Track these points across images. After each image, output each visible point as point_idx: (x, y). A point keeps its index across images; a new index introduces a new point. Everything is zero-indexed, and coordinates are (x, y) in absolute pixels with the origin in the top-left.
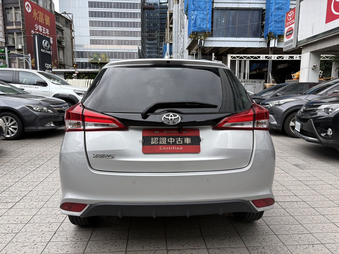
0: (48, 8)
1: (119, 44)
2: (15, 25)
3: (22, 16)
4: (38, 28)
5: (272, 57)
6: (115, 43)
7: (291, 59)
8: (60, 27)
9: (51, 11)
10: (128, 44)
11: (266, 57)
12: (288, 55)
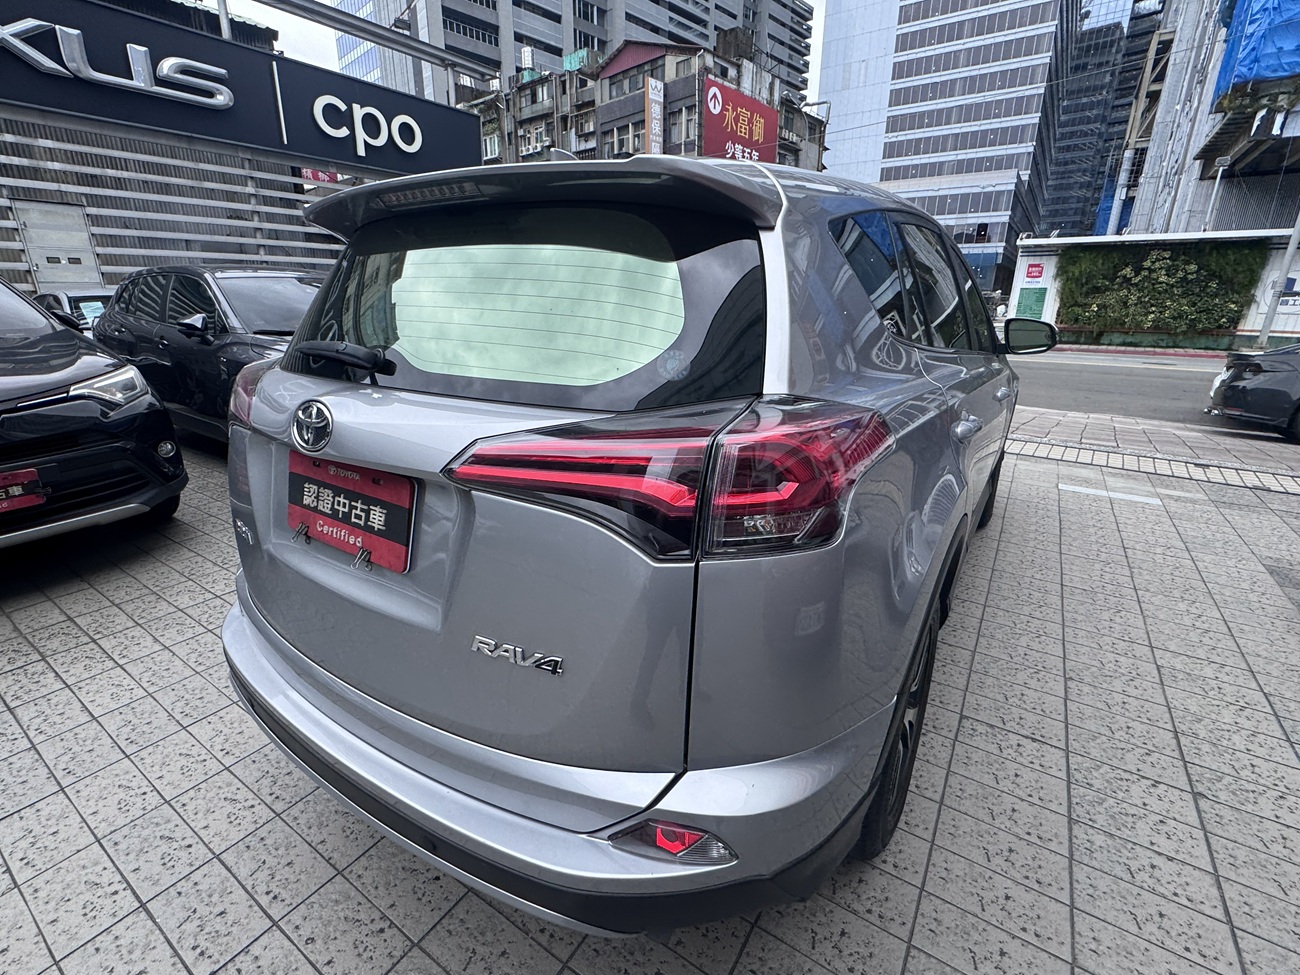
0: (765, 94)
1: (959, 172)
2: (685, 151)
3: (700, 125)
4: (734, 153)
6: (950, 171)
8: (792, 142)
9: (770, 102)
10: (988, 169)
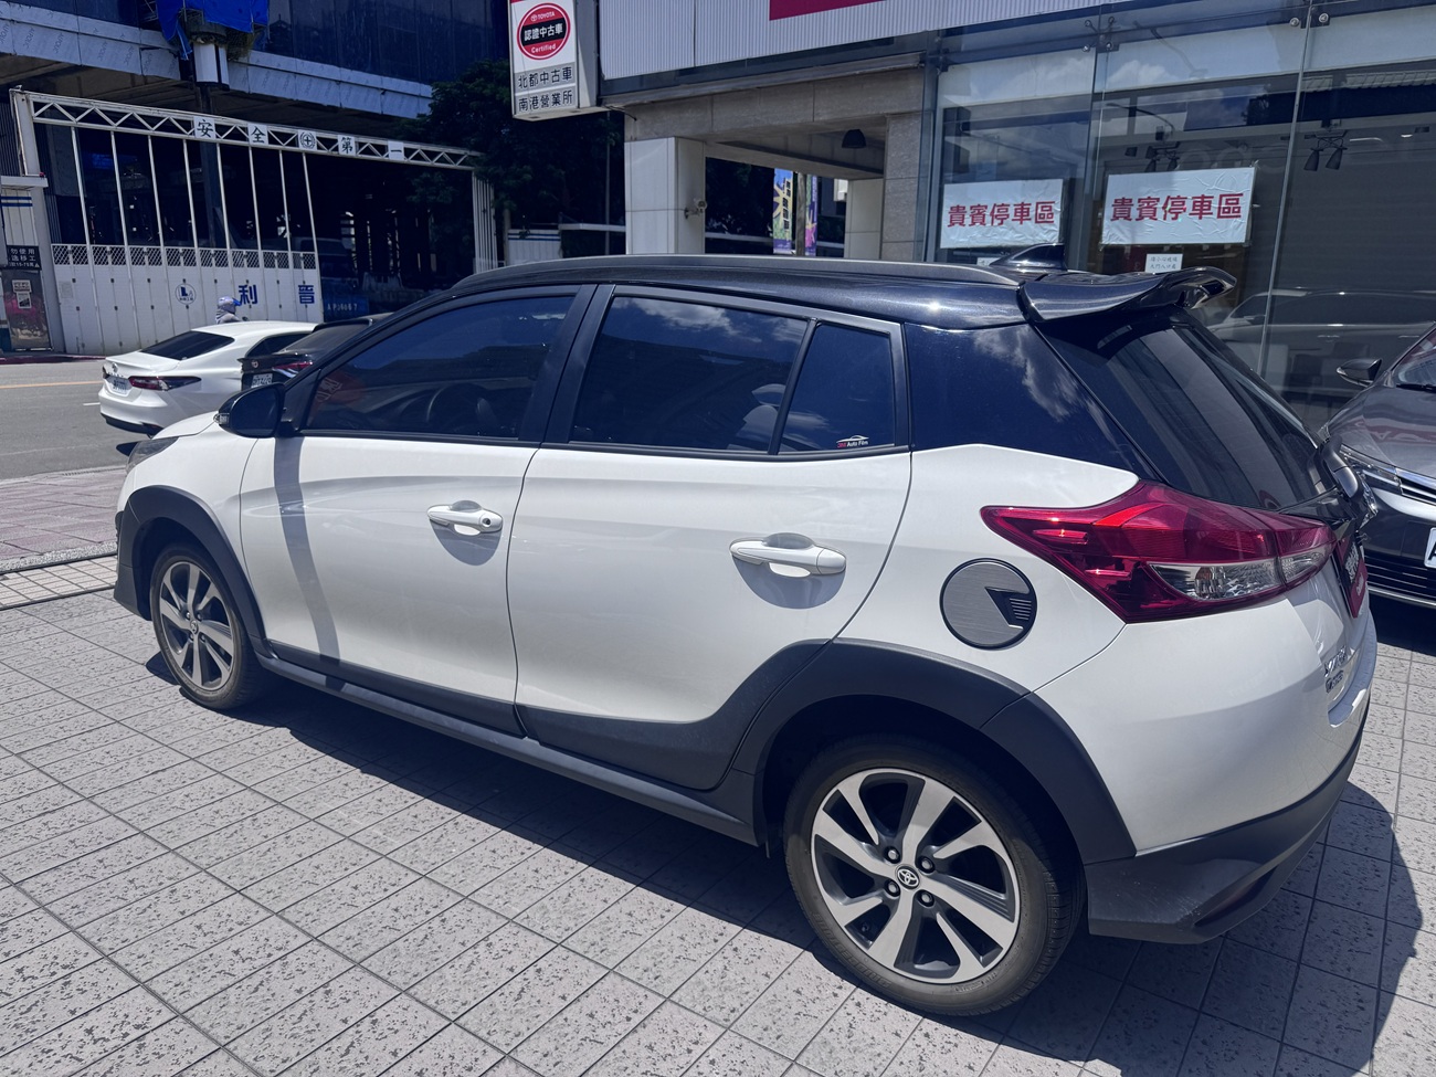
5: (245, 129)
7: (325, 152)
11: (221, 129)
12: (315, 134)
